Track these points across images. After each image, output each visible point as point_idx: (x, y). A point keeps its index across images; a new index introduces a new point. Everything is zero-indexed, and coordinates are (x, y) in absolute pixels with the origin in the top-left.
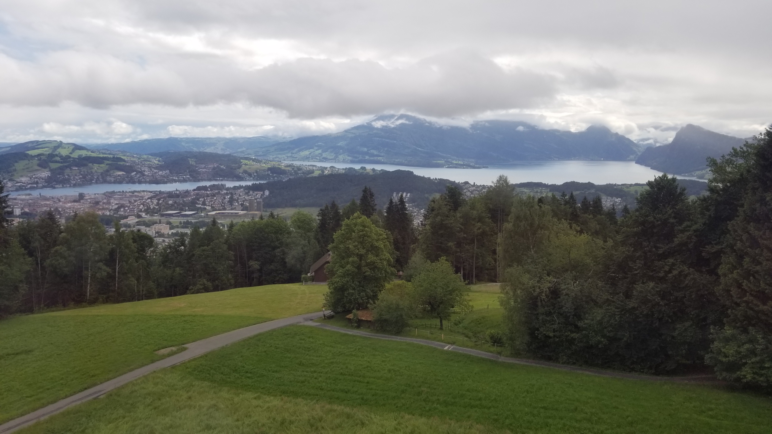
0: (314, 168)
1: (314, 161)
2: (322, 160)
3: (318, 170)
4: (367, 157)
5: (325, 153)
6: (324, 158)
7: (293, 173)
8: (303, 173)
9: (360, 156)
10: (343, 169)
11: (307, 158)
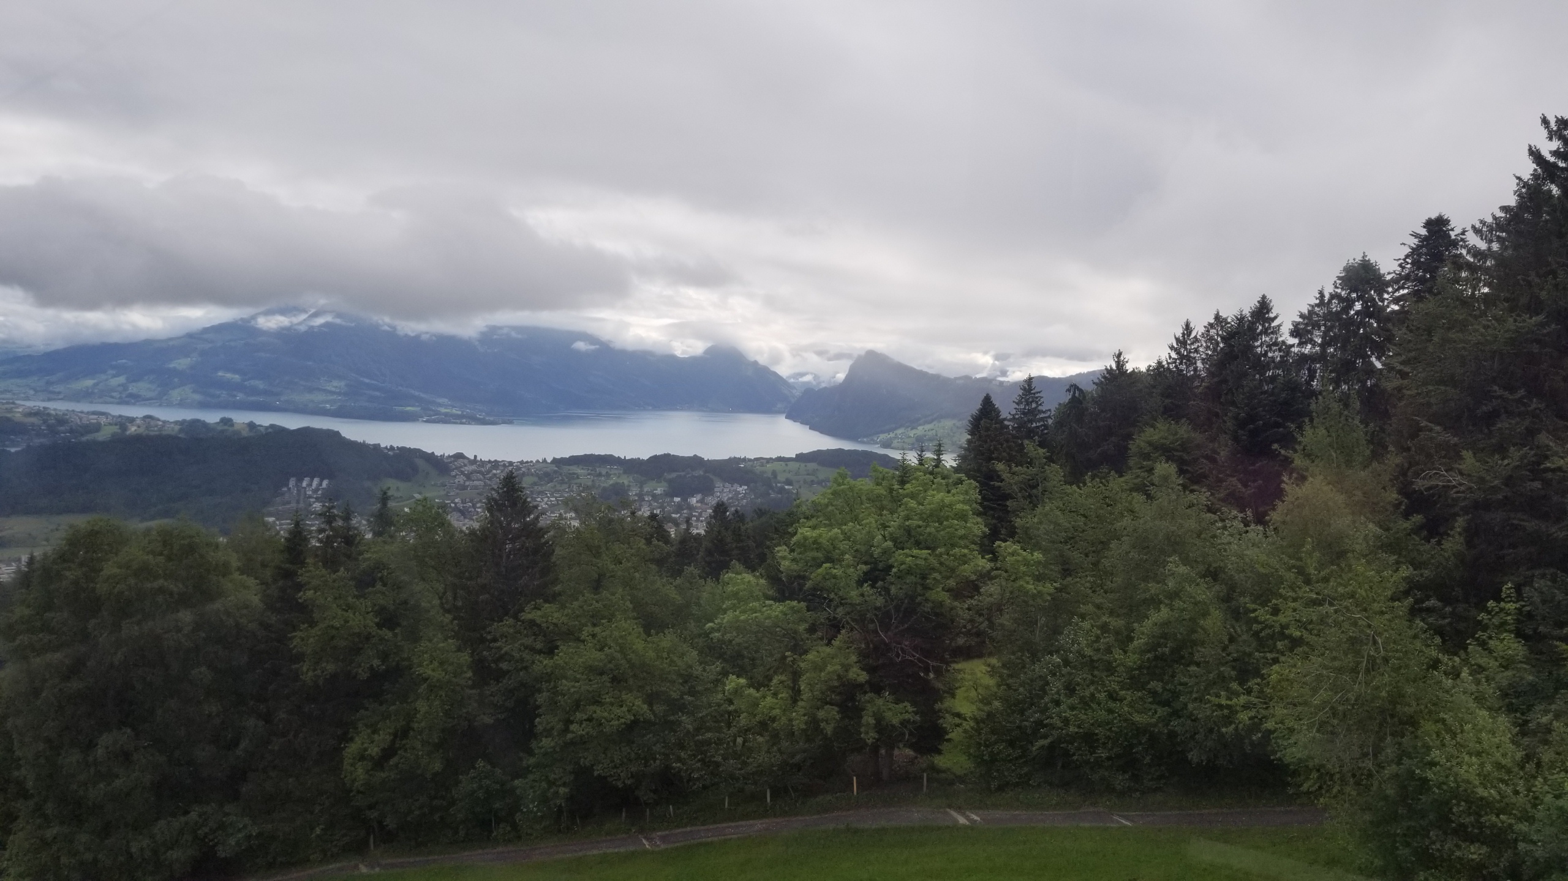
0: (103, 420)
1: (106, 403)
2: (127, 399)
3: (110, 424)
4: (240, 396)
5: (133, 384)
6: (131, 396)
7: (44, 430)
8: (71, 431)
9: (224, 392)
10: (176, 423)
11: (86, 395)
